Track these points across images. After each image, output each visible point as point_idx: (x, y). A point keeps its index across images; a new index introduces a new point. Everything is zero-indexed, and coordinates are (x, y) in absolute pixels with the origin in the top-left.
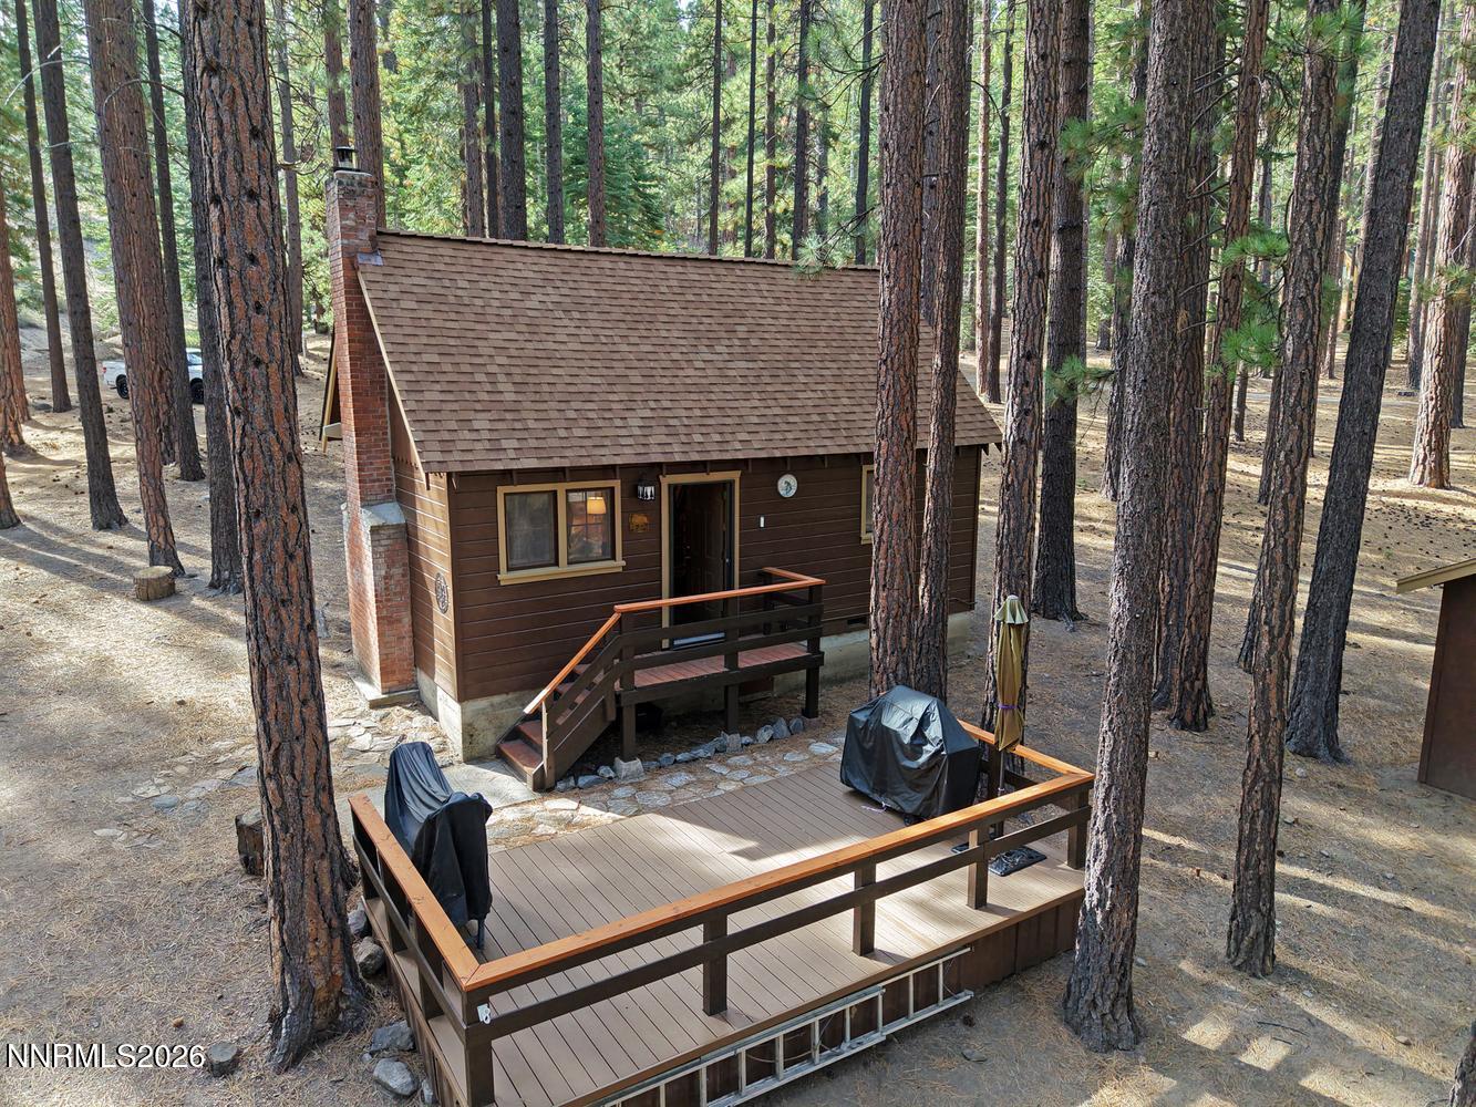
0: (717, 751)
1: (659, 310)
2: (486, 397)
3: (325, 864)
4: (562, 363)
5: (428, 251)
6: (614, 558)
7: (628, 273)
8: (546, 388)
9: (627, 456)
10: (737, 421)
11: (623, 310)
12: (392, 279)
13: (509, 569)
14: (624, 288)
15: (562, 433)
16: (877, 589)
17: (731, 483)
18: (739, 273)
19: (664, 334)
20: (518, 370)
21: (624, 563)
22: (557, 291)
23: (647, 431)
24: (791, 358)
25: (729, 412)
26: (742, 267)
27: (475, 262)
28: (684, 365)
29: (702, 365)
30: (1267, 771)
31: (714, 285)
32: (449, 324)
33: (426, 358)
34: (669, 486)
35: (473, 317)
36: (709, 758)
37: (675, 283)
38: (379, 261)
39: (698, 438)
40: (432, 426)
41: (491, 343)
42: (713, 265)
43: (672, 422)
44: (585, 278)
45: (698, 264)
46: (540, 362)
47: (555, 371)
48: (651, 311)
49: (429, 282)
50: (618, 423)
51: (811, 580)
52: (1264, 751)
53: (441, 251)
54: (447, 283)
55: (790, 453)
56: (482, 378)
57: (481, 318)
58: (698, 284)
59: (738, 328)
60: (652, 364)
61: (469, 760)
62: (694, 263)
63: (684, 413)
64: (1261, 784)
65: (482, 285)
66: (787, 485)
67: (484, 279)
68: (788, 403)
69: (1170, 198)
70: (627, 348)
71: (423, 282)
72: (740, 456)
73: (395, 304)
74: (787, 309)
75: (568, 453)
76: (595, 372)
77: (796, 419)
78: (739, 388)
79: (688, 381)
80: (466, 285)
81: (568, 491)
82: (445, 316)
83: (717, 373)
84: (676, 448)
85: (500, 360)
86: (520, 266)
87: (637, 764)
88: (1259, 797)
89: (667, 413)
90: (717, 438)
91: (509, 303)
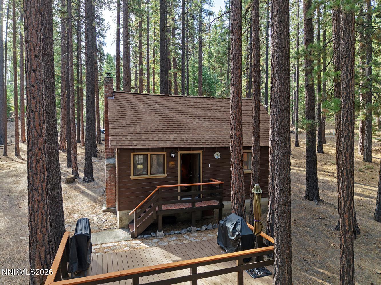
0: (188, 231)
1: (186, 110)
2: (132, 130)
3: (43, 249)
4: (156, 122)
5: (127, 96)
6: (164, 173)
7: (180, 101)
8: (149, 128)
9: (168, 145)
10: (203, 137)
11: (176, 110)
12: (115, 102)
13: (134, 175)
14: (177, 104)
15: (151, 139)
16: (232, 184)
17: (200, 154)
18: (211, 101)
19: (186, 115)
20: (143, 124)
21: (167, 175)
22: (159, 105)
23: (175, 139)
24: (223, 121)
25: (201, 135)
26: (213, 99)
27: (138, 99)
28: (190, 123)
29: (195, 123)
30: (347, 250)
31: (203, 104)
32: (127, 113)
33: (119, 121)
34: (181, 154)
35: (134, 111)
36: (185, 233)
37: (192, 103)
38: (113, 98)
39: (189, 141)
40: (116, 137)
41: (137, 117)
42: (204, 99)
43: (183, 137)
44: (167, 102)
45: (200, 99)
46: (149, 122)
47: (153, 124)
48: (184, 110)
49: (125, 103)
50: (167, 137)
51: (220, 182)
52: (345, 243)
53: (130, 96)
54: (130, 103)
55: (217, 146)
56: (133, 126)
57: (136, 112)
58: (199, 103)
59: (208, 114)
60: (181, 123)
61: (121, 228)
62: (199, 98)
63: (187, 135)
64: (345, 255)
65: (139, 104)
66: (217, 155)
67: (140, 102)
68: (219, 133)
69: (282, 55)
70: (174, 119)
71: (123, 103)
72: (201, 146)
73: (114, 108)
74: (224, 109)
75: (151, 144)
76: (164, 125)
77: (221, 137)
78: (205, 129)
79: (190, 127)
80: (135, 104)
81: (151, 155)
82: (127, 111)
83: (199, 125)
84: (182, 144)
85: (138, 121)
86: (150, 99)
87: (162, 233)
88: (345, 259)
89: (182, 135)
90: (195, 141)
91: (145, 108)
